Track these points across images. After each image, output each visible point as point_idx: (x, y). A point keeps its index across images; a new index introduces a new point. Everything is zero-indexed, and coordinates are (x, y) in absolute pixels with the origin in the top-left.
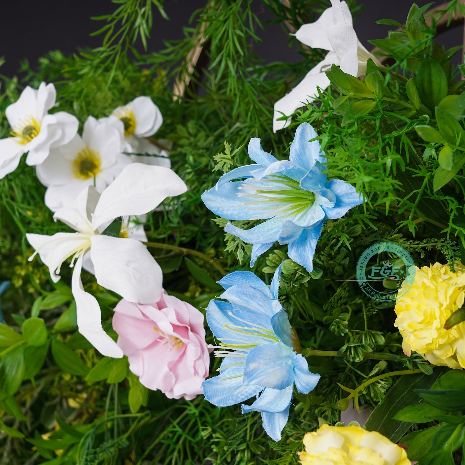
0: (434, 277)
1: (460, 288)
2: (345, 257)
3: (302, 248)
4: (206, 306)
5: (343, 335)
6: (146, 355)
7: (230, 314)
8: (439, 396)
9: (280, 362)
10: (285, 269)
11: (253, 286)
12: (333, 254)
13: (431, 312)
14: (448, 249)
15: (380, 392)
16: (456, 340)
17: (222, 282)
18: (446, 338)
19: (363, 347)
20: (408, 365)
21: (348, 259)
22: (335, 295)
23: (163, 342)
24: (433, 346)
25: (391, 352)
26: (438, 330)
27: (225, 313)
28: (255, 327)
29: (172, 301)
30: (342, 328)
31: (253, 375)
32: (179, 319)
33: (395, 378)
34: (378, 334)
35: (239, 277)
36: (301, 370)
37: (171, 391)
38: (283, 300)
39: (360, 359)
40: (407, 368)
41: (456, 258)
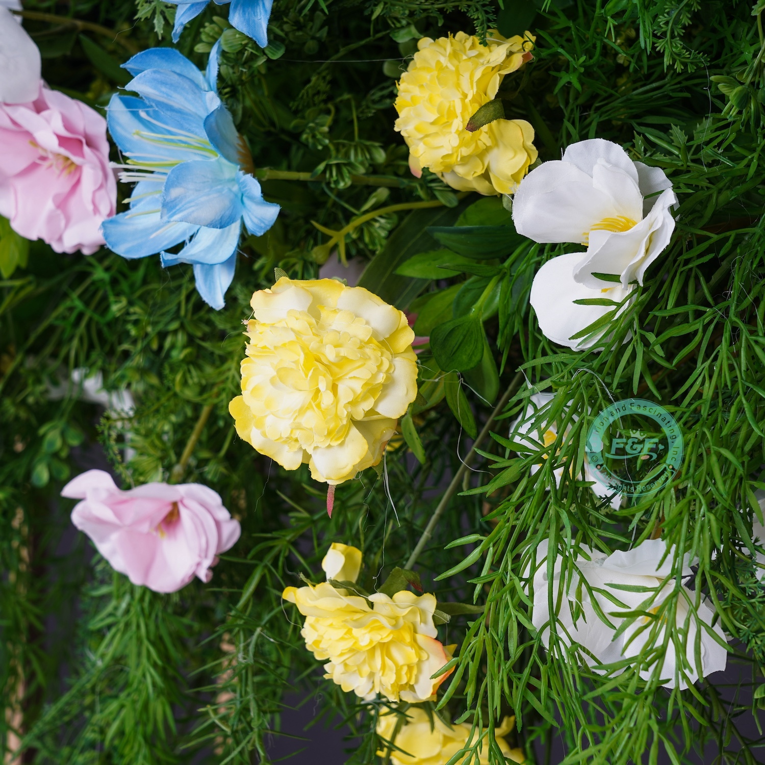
0: (455, 55)
1: (493, 68)
2: (322, 27)
3: (250, 9)
4: (106, 103)
5: (320, 148)
6: (20, 184)
7: (143, 114)
8: (463, 237)
9: (219, 187)
10: (226, 44)
11: (178, 71)
12: (302, 20)
13: (450, 107)
14: (477, 10)
15: (379, 235)
16: (487, 149)
17: (129, 65)
18: (473, 146)
19: (350, 164)
20: (421, 193)
21: (326, 29)
22: (308, 86)
23: (46, 164)
24: (453, 160)
25: (396, 174)
26: (460, 133)
27: (136, 115)
28: (182, 135)
29: (56, 99)
30: (319, 136)
31: (176, 206)
32: (68, 125)
33: (401, 215)
34: (375, 147)
35: (156, 58)
36: (251, 198)
37: (60, 239)
38: (226, 93)
39: (345, 184)
40: (419, 199)
41: (490, 24)
